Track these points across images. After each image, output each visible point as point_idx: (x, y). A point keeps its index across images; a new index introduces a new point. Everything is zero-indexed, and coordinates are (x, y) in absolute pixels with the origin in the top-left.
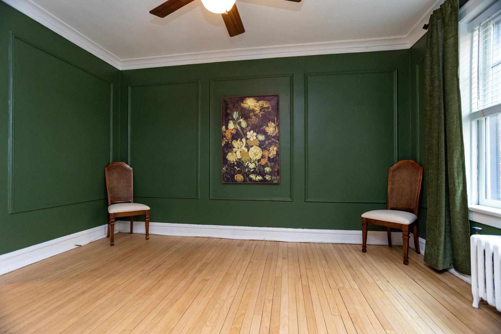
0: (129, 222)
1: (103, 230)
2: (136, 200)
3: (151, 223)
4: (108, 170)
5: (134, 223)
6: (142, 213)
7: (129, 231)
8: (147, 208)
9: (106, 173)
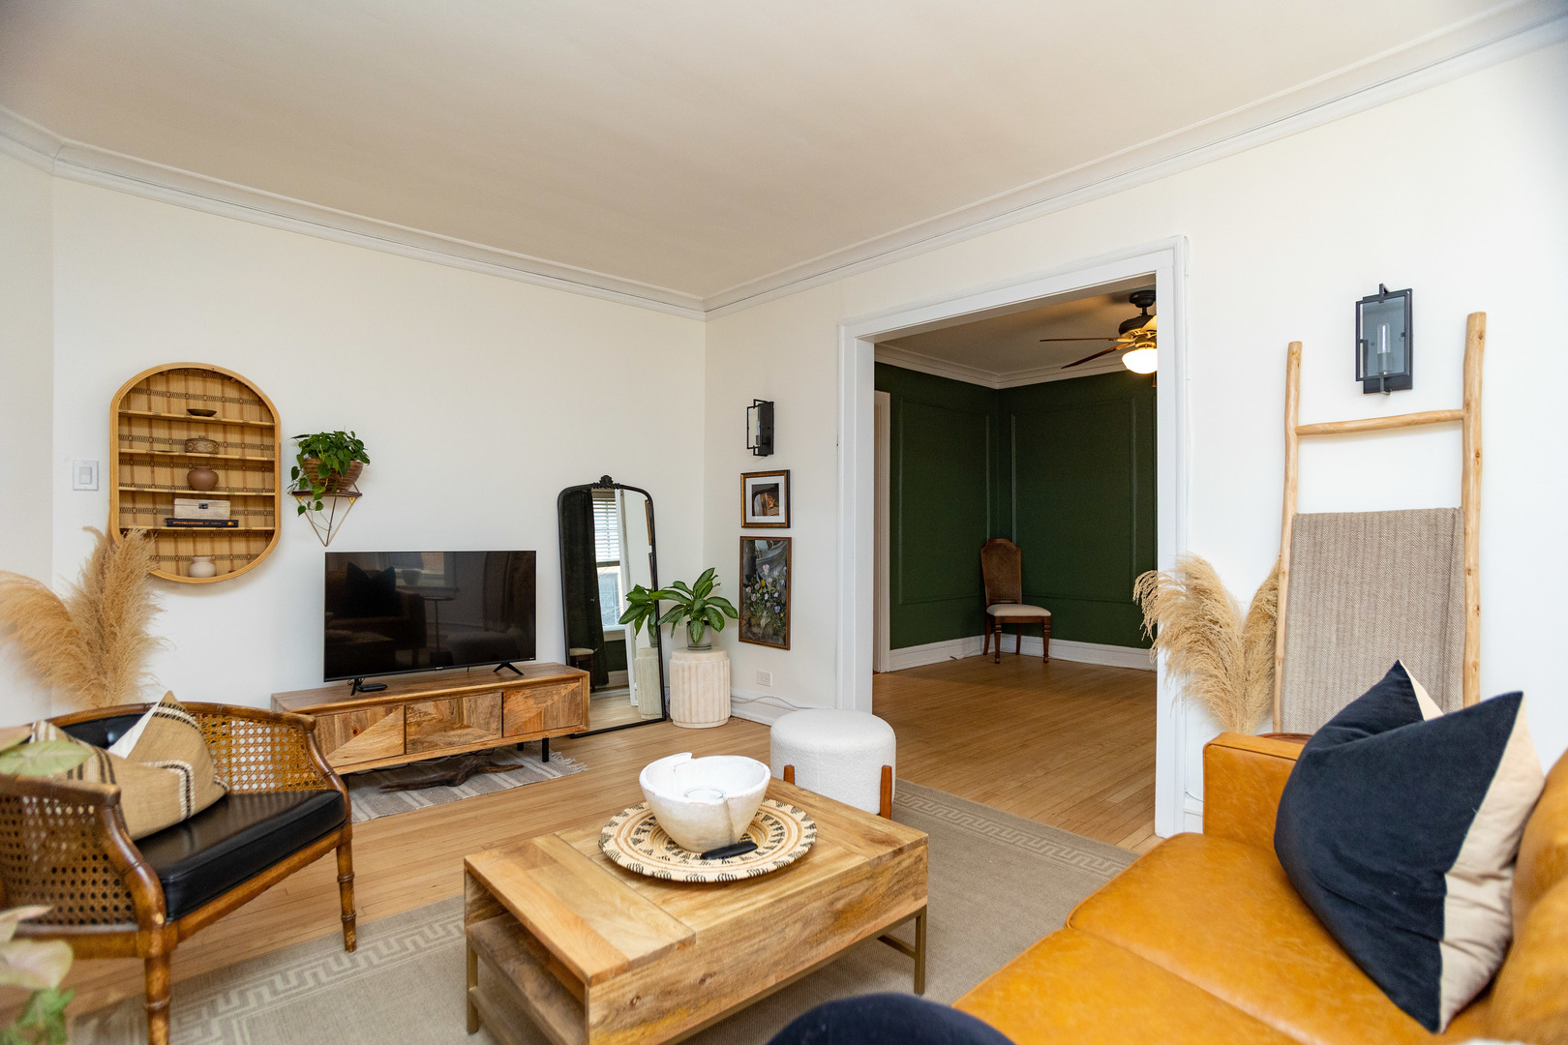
0: (1015, 637)
1: (979, 643)
2: (1027, 600)
3: (1051, 641)
4: (985, 551)
5: (1023, 637)
6: (1038, 621)
7: (1014, 650)
8: (1047, 613)
9: (983, 556)
